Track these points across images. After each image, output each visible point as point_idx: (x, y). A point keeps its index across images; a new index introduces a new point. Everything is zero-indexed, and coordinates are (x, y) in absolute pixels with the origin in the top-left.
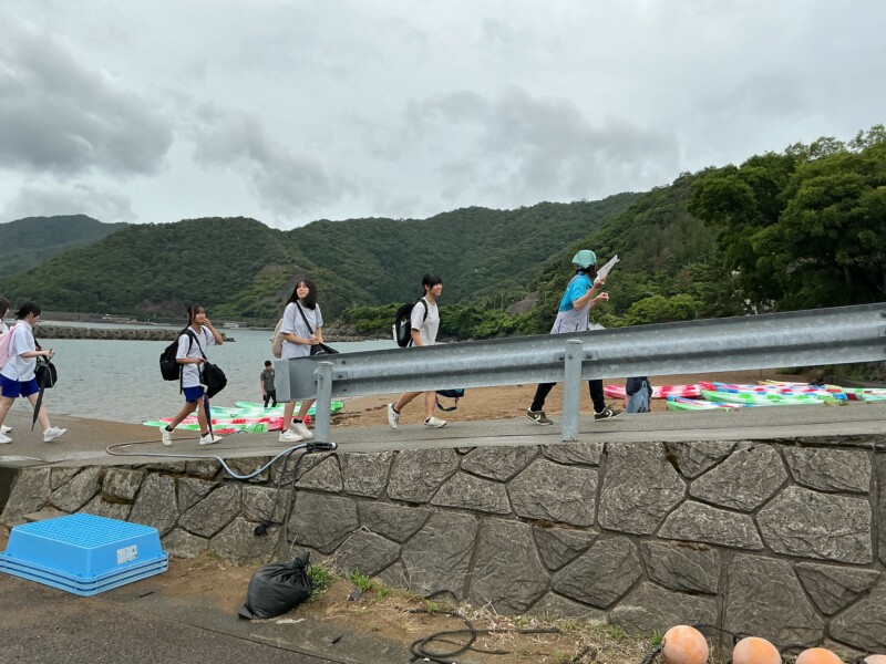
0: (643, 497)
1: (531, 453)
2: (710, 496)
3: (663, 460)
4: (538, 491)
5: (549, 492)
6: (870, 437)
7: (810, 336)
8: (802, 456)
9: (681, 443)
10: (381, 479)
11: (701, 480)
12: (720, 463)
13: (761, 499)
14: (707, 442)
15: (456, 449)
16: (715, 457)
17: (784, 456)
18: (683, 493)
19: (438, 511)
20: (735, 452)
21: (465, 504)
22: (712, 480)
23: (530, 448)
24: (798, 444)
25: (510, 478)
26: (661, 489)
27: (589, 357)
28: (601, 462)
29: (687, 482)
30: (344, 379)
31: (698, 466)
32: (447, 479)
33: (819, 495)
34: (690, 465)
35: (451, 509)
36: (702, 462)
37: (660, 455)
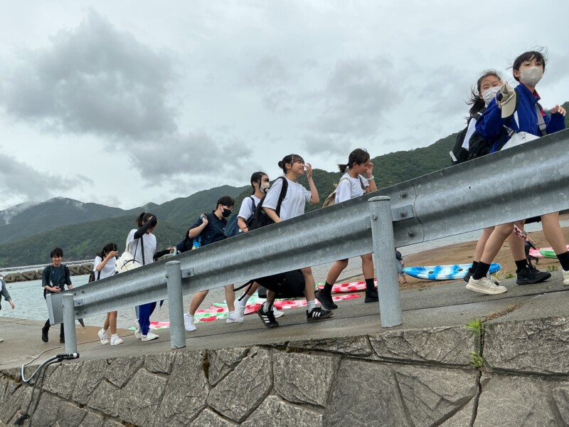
0: (179, 405)
1: (139, 363)
2: (217, 404)
3: (199, 368)
4: (131, 397)
5: (135, 398)
6: (334, 341)
7: (316, 236)
8: (282, 362)
9: (214, 351)
10: (72, 384)
11: (216, 388)
12: (233, 370)
13: (246, 409)
14: (228, 349)
15: (107, 360)
16: (229, 364)
17: (272, 363)
18: (204, 401)
19: (89, 412)
20: (244, 359)
21: (99, 407)
22: (221, 389)
23: (139, 359)
24: (288, 349)
25: (124, 385)
26: (191, 397)
27: (189, 274)
28: (171, 371)
29: (210, 389)
30: (81, 305)
31: (218, 374)
32: (98, 385)
33: (284, 406)
34: (214, 373)
35: (95, 410)
36: (221, 370)
37: (199, 363)
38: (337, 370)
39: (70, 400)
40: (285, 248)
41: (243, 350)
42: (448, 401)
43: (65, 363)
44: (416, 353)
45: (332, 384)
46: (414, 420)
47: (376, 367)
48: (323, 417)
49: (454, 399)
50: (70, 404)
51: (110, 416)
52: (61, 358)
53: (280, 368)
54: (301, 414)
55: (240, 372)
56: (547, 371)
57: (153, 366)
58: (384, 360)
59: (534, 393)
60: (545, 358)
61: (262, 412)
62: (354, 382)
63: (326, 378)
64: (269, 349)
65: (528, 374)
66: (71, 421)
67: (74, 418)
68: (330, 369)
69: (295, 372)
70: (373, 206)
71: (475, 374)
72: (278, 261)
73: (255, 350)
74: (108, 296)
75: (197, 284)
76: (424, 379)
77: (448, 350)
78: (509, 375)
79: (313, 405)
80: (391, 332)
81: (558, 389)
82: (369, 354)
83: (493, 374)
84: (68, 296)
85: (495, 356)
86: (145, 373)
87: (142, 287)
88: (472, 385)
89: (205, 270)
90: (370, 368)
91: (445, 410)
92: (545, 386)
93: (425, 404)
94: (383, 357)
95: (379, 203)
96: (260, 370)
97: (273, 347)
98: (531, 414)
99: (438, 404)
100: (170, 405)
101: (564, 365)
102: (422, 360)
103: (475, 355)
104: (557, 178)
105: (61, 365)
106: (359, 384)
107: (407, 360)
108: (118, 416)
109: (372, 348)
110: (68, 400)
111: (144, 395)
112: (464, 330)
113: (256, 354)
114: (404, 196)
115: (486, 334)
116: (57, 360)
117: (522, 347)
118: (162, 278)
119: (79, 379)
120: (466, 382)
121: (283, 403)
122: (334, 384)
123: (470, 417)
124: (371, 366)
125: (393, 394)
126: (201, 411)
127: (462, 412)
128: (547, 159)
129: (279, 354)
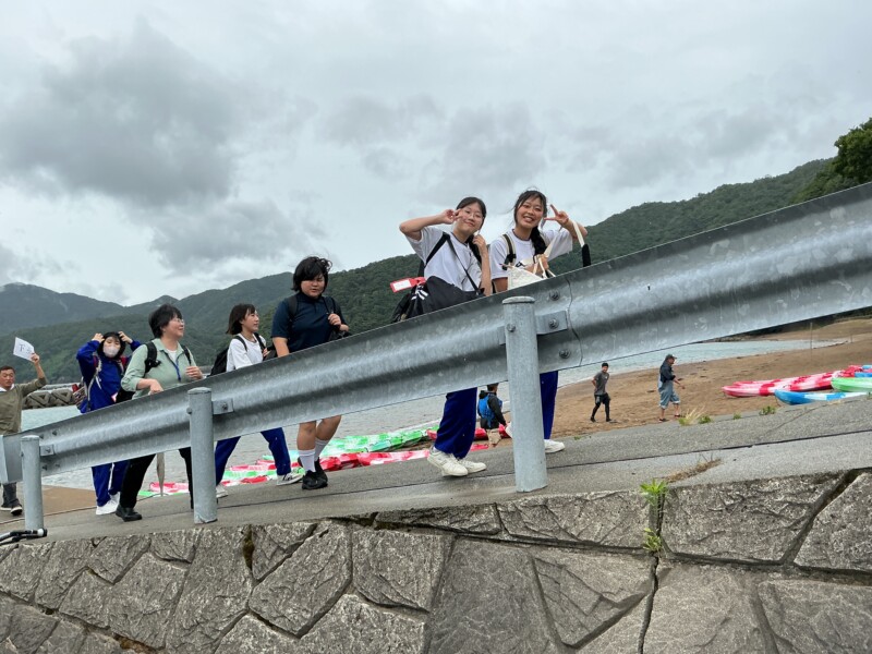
0: (205, 610)
1: (142, 545)
3: (238, 553)
4: (129, 598)
5: (136, 599)
8: (367, 544)
9: (262, 527)
10: (35, 577)
11: (263, 583)
12: (290, 556)
13: (309, 615)
14: (284, 524)
15: (93, 540)
16: (285, 547)
17: (351, 545)
18: (244, 603)
19: (62, 621)
20: (308, 539)
21: (78, 613)
22: (272, 585)
23: (143, 538)
24: (375, 525)
25: (118, 579)
26: (224, 597)
27: (226, 408)
28: (193, 558)
29: (254, 585)
30: (52, 453)
31: (267, 562)
32: (76, 579)
33: (368, 611)
34: (261, 560)
35: (72, 618)
36: (272, 556)
37: (238, 545)
38: (449, 555)
39: (31, 602)
40: (376, 371)
41: (307, 525)
42: (609, 601)
43: (25, 544)
44: (565, 530)
45: (440, 577)
46: (560, 629)
47: (506, 550)
48: (426, 627)
49: (618, 599)
50: (31, 608)
51: (95, 627)
52: (17, 536)
53: (364, 553)
54: (392, 622)
55: (301, 559)
56: (752, 558)
57: (165, 550)
58: (519, 541)
59: (733, 590)
60: (750, 539)
61: (333, 619)
62: (473, 574)
63: (431, 567)
64: (347, 525)
65: (725, 562)
66: (32, 635)
67: (36, 630)
68: (438, 554)
69: (386, 559)
70: (509, 310)
71: (649, 562)
72: (364, 391)
73: (325, 525)
74: (95, 441)
75: (237, 424)
76: (575, 568)
77: (612, 526)
78: (698, 563)
79: (411, 609)
80: (529, 499)
81: (765, 583)
82: (497, 532)
83: (674, 561)
84: (31, 439)
85: (679, 535)
86: (153, 561)
87: (150, 428)
88: (645, 577)
89: (251, 403)
90: (498, 552)
91: (605, 615)
92: (749, 579)
93: (577, 606)
94: (517, 536)
95: (519, 307)
96: (332, 557)
97: (352, 521)
98: (726, 620)
99: (595, 606)
100: (191, 610)
101: (775, 549)
102: (573, 540)
103: (649, 533)
104: (774, 278)
105: (17, 547)
106: (480, 577)
107: (552, 541)
108: (108, 627)
109: (501, 523)
110: (27, 603)
111: (150, 594)
112: (634, 497)
113: (327, 532)
114: (556, 298)
115: (666, 503)
116: (10, 539)
117: (716, 523)
118: (181, 414)
119: (47, 569)
120: (635, 573)
121: (365, 605)
122: (443, 577)
123: (641, 625)
124: (499, 550)
125: (530, 591)
126: (239, 618)
127: (629, 618)
128: (761, 249)
129: (362, 532)
